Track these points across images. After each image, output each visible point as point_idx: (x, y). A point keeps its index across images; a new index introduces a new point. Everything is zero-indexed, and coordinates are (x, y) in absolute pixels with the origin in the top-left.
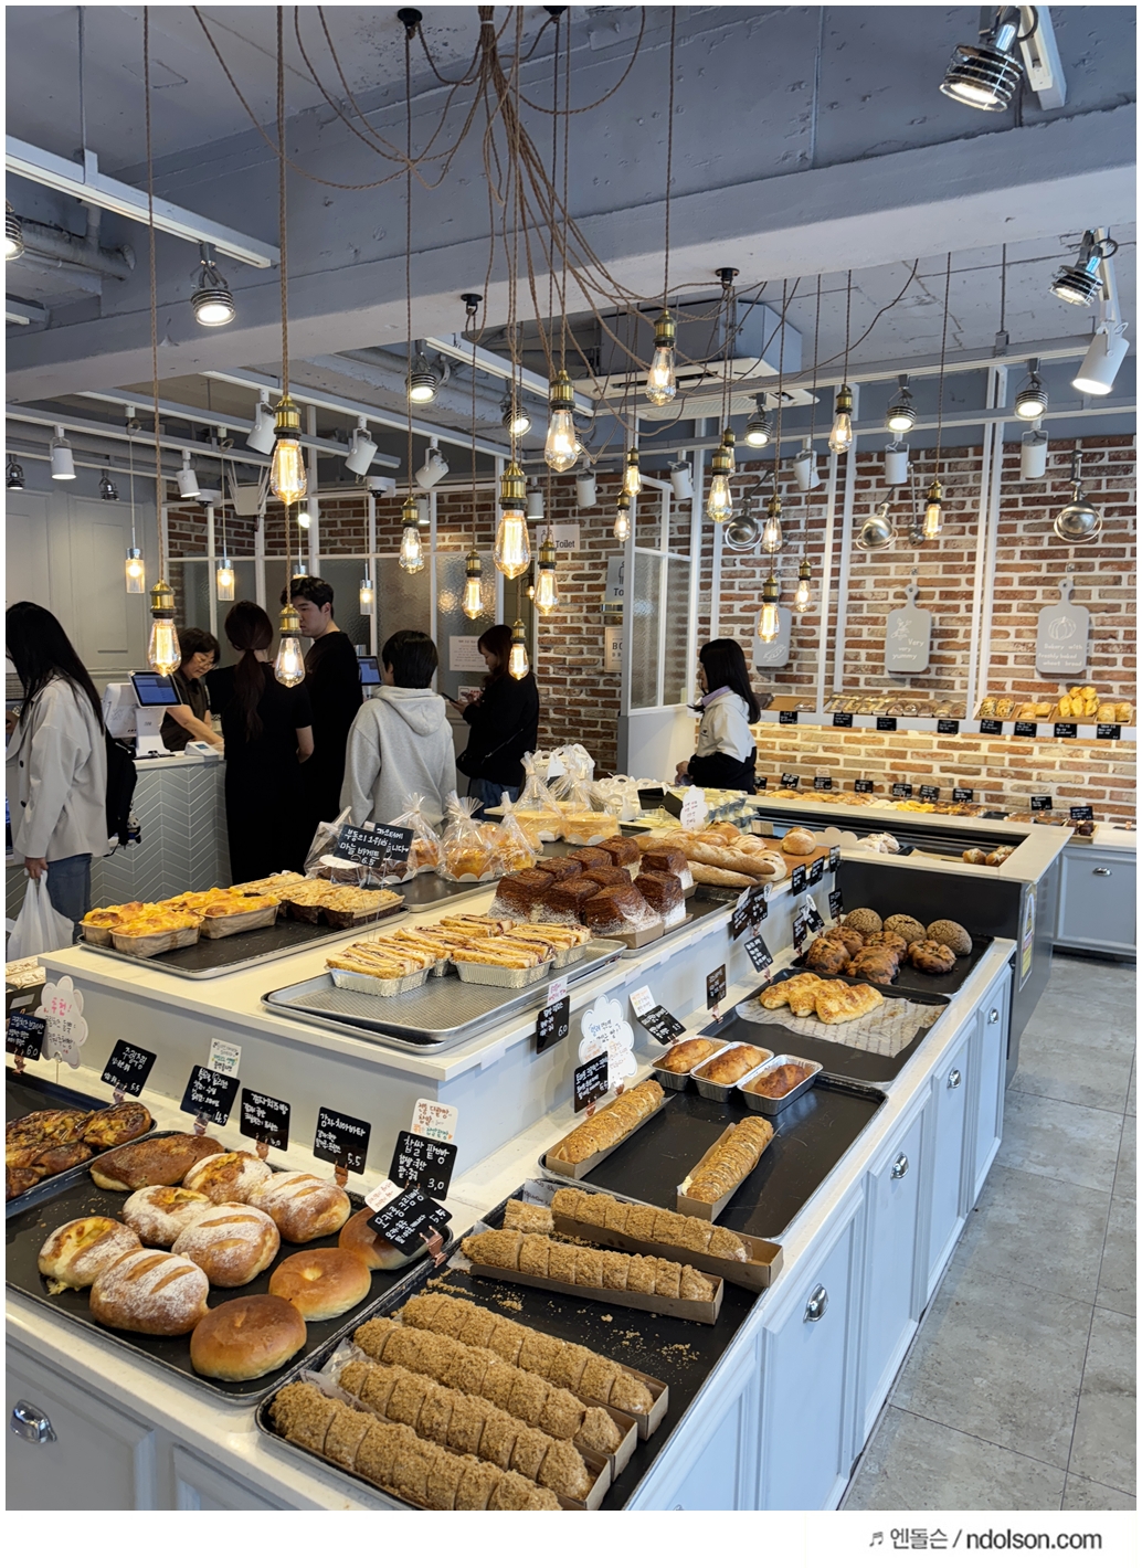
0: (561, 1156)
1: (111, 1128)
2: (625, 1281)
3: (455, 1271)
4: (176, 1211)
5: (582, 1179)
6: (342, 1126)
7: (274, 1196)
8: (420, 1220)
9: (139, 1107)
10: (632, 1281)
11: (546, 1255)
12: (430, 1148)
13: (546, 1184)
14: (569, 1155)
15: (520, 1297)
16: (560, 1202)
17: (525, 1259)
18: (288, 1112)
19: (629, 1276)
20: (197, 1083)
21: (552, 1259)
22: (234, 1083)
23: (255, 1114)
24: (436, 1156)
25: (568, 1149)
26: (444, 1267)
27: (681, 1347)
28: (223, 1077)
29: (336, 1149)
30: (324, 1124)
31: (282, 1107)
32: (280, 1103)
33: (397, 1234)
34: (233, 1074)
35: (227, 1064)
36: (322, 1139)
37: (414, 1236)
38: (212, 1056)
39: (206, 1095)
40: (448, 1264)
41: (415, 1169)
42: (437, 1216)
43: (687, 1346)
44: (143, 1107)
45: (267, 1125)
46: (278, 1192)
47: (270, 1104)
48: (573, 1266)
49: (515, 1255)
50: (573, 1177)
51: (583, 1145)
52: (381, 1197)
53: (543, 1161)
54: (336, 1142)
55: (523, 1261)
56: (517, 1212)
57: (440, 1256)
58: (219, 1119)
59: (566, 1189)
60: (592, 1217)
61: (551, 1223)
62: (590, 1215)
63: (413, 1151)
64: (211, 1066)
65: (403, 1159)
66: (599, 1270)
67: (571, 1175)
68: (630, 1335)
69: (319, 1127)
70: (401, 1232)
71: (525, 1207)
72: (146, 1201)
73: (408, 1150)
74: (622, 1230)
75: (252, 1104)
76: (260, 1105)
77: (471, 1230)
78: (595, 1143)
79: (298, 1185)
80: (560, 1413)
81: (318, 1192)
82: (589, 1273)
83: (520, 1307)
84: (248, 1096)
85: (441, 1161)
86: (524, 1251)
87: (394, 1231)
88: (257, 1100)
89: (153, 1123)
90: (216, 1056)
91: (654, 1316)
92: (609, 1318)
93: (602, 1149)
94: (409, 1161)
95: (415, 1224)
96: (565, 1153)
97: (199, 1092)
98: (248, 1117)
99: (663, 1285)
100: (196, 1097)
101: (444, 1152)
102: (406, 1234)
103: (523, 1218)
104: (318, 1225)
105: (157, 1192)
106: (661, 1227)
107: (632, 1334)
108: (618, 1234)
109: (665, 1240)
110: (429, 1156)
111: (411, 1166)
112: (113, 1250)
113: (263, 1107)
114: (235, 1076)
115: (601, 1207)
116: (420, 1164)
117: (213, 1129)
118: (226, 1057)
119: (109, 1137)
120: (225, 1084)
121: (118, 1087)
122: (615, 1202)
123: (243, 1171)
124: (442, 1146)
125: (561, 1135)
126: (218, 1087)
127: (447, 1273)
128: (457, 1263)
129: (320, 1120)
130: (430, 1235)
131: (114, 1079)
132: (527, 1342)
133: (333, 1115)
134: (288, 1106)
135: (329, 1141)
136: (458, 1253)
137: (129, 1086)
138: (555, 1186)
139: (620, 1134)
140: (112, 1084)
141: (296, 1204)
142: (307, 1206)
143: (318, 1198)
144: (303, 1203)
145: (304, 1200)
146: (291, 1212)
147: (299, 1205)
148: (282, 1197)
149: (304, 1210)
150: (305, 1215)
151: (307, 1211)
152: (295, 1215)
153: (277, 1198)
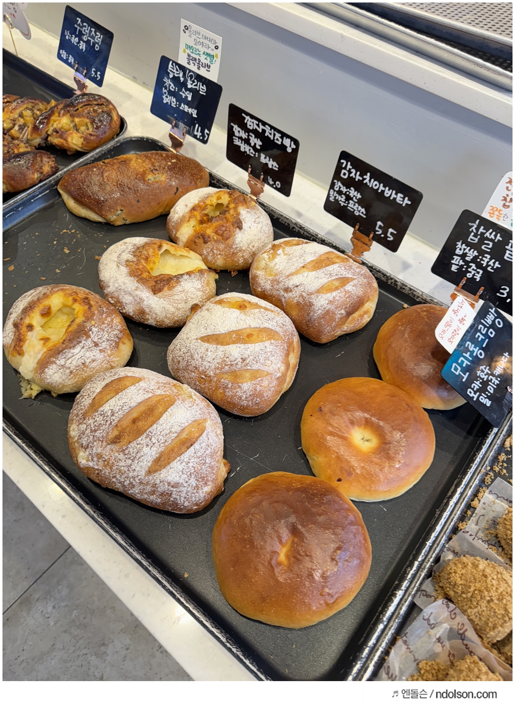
1: (76, 128)
4: (166, 291)
6: (374, 184)
7: (291, 283)
9: (103, 102)
18: (295, 151)
20: (168, 82)
22: (215, 90)
23: (247, 141)
28: (200, 78)
29: (360, 211)
30: (344, 174)
31: (287, 142)
32: (284, 135)
33: (480, 391)
34: (213, 75)
35: (203, 60)
36: (340, 192)
37: (501, 391)
38: (182, 46)
39: (180, 100)
44: (108, 102)
45: (263, 159)
47: (268, 132)
52: (454, 327)
54: (360, 202)
58: (199, 134)
63: (481, 242)
64: (183, 61)
65: (460, 248)
69: (337, 175)
70: (484, 386)
72: (124, 270)
73: (473, 239)
75: (243, 126)
76: (255, 132)
79: (320, 273)
81: (349, 287)
84: (236, 115)
87: (476, 385)
88: (251, 124)
89: (122, 124)
90: (188, 47)
94: (472, 253)
97: (171, 93)
98: (237, 142)
100: (167, 99)
102: (491, 389)
105: (138, 251)
111: (475, 261)
112: (90, 355)
113: (260, 135)
114: (215, 80)
116: (491, 263)
117: (192, 148)
118: (202, 49)
119: (75, 141)
120: (203, 90)
121: (77, 70)
123: (240, 228)
126: (195, 92)
129: (339, 168)
131: (71, 59)
133: (361, 166)
134: (296, 142)
135: (348, 198)
137: (89, 70)
140: (70, 65)
142: (336, 308)
143: (349, 297)
144: (331, 302)
145: (331, 299)
146: (314, 312)
147: (325, 305)
148: (301, 288)
149: (334, 313)
150: (332, 319)
151: (335, 314)
152: (320, 318)
153: (297, 286)
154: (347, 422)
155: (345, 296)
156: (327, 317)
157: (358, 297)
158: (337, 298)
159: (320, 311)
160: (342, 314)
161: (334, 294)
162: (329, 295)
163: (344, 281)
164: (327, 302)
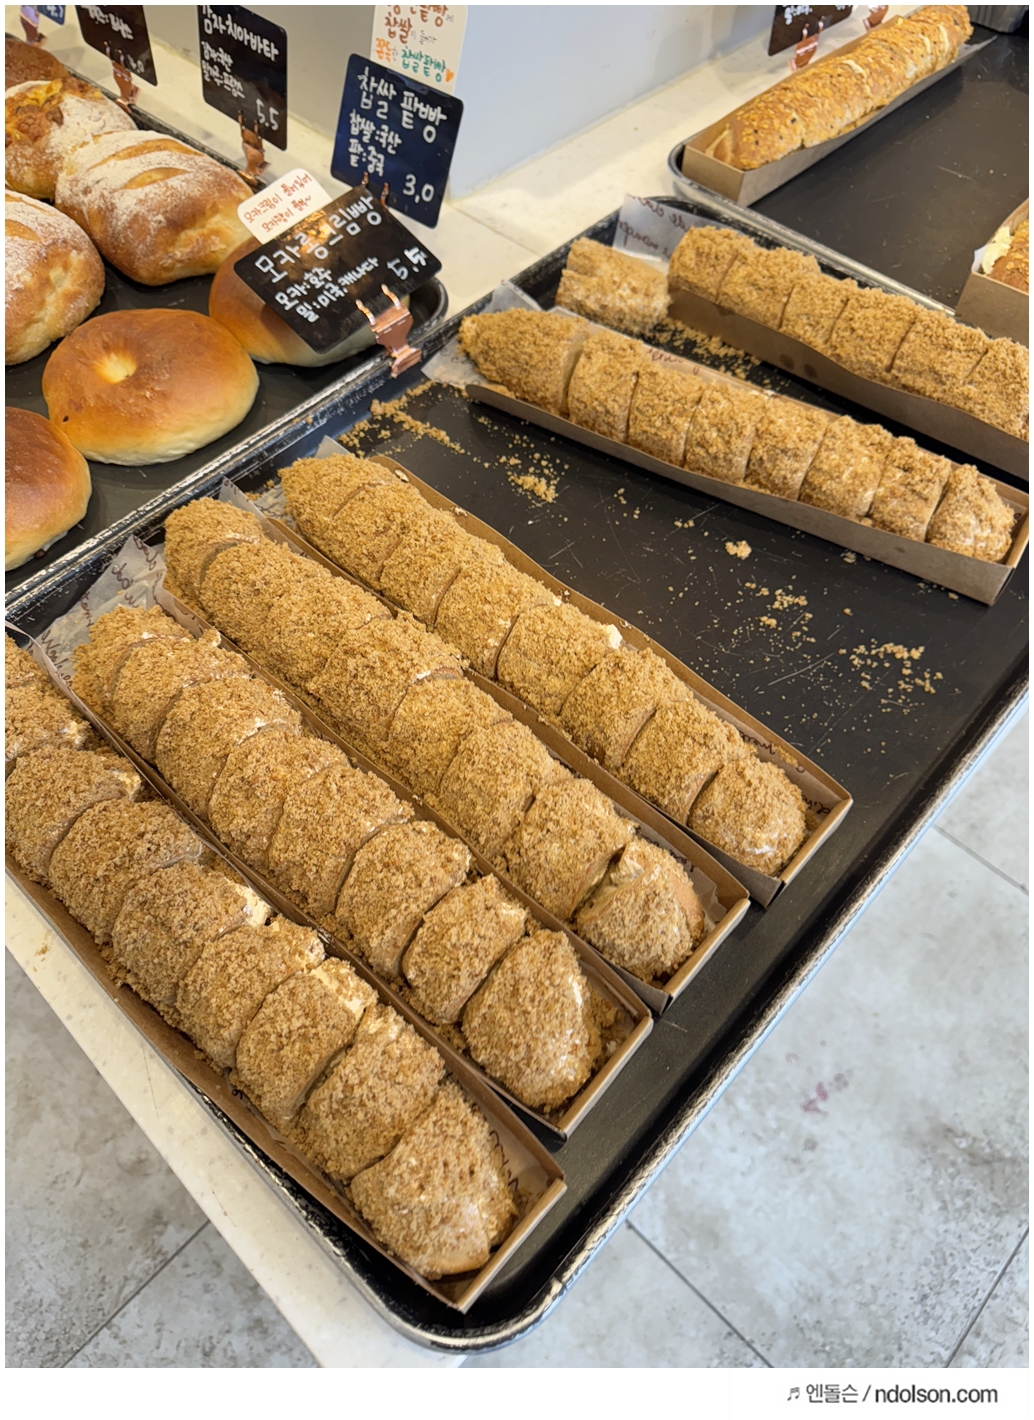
0: (719, 153)
2: (800, 476)
3: (438, 388)
5: (754, 206)
6: (238, 32)
7: (89, 180)
8: (363, 269)
10: (817, 480)
11: (626, 389)
12: (410, 102)
13: (670, 211)
14: (736, 150)
15: (558, 468)
16: (689, 257)
17: (578, 391)
19: (812, 466)
21: (640, 400)
24: (420, 122)
25: (736, 137)
26: (413, 374)
27: (901, 652)
29: (236, 86)
30: (208, 27)
33: (302, 299)
36: (212, 64)
37: (344, 305)
40: (426, 370)
41: (380, 149)
42: (406, 262)
43: (916, 654)
45: (114, 23)
46: (97, 174)
48: (684, 424)
49: (559, 375)
50: (735, 199)
51: (771, 130)
52: (281, 208)
53: (678, 160)
54: (233, 70)
55: (574, 393)
56: (588, 271)
57: (404, 354)
59: (710, 229)
60: (754, 302)
61: (661, 302)
62: (752, 297)
63: (376, 107)
65: (357, 123)
66: (741, 445)
67: (731, 195)
68: (783, 601)
69: (203, 35)
70: (313, 294)
71: (609, 261)
73: (366, 103)
74: (819, 344)
77: (488, 299)
78: (800, 127)
79: (135, 161)
80: (554, 850)
81: (174, 182)
82: (717, 447)
83: (550, 495)
85: (429, 135)
86: (579, 372)
87: (297, 290)
91: (850, 559)
92: (743, 550)
93: (813, 141)
94: (369, 128)
95: (348, 279)
96: (729, 145)
99: (894, 503)
101: (435, 115)
102: (324, 301)
103: (601, 288)
104: (179, 253)
106: (917, 349)
107: (789, 599)
108: (808, 350)
109: (919, 383)
110: (406, 122)
111: (373, 141)
115: (782, 283)
116: (390, 139)
122: (816, 273)
123: (60, 123)
124: (431, 97)
125: (731, 103)
127: (418, 391)
128: (445, 370)
130: (380, 306)
132: (521, 629)
135: (221, 68)
136: (452, 347)
138: (686, 216)
139: (859, 112)
141: (127, 204)
142: (149, 211)
143: (172, 195)
144: (141, 202)
145: (142, 197)
146: (118, 220)
147: (133, 207)
148: (102, 184)
149: (145, 219)
150: (144, 230)
151: (148, 222)
152: (125, 228)
153: (98, 182)
154: (100, 345)
155: (164, 193)
156: (136, 226)
157: (189, 198)
158: (151, 196)
159: (125, 217)
160: (160, 222)
161: (147, 189)
162: (140, 190)
163: (168, 172)
164: (135, 201)
